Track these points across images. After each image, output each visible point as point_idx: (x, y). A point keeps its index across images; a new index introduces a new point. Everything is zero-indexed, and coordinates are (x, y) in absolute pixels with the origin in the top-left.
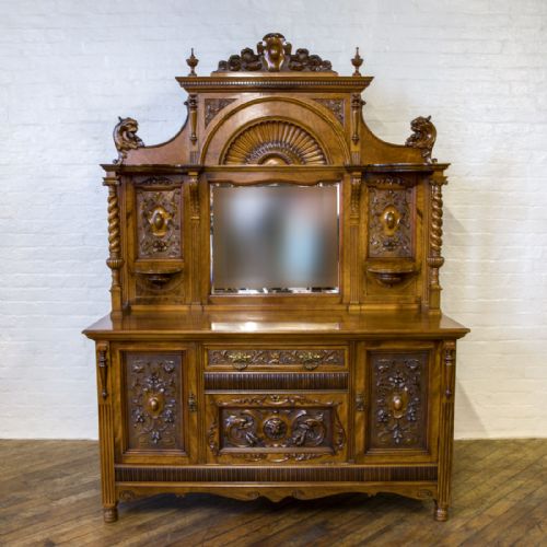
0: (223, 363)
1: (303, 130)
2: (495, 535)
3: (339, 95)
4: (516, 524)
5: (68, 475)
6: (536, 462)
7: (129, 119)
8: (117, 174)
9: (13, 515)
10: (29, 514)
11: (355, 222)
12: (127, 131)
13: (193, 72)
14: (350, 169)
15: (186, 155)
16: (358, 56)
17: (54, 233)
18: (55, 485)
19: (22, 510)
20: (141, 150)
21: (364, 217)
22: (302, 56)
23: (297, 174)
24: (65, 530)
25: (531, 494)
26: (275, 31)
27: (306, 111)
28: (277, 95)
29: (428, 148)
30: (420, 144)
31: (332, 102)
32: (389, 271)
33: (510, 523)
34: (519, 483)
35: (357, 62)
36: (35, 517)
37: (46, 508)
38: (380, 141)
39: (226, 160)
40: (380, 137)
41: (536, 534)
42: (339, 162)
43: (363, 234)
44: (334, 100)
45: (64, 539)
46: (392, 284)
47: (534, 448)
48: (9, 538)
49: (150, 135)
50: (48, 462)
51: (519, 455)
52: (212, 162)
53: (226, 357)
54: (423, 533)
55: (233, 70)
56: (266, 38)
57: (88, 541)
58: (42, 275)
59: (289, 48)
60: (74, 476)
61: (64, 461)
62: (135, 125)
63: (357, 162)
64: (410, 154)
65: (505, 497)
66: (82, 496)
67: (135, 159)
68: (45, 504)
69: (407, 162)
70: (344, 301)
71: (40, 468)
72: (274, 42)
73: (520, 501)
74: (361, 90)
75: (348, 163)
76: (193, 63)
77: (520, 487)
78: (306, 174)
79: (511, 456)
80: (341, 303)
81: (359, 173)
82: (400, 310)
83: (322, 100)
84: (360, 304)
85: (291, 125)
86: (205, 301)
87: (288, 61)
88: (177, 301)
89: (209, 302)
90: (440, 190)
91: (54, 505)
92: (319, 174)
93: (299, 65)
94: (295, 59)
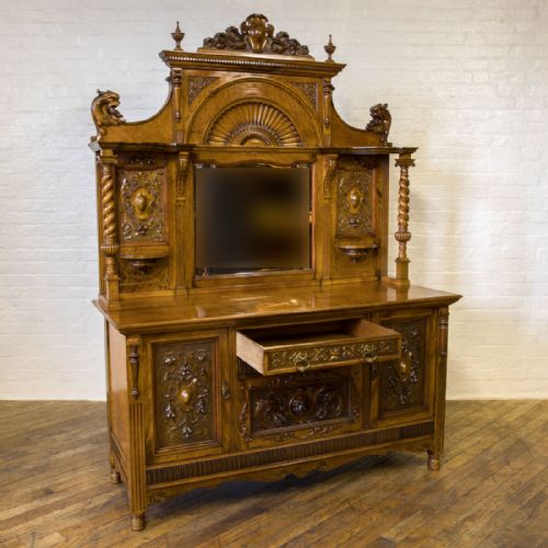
1: (281, 112)
2: (451, 484)
3: (313, 80)
4: (471, 475)
5: (65, 432)
6: (495, 421)
7: (109, 92)
9: (15, 467)
10: (30, 467)
11: (327, 201)
13: (178, 47)
14: (323, 151)
15: (167, 136)
16: (330, 44)
18: (54, 441)
19: (23, 463)
20: (123, 127)
21: (335, 196)
22: (282, 40)
23: (276, 155)
24: (62, 480)
25: (488, 449)
26: (258, 12)
27: (284, 94)
28: (258, 76)
30: (379, 129)
31: (306, 86)
32: (354, 247)
33: (466, 475)
34: (479, 439)
35: (330, 49)
36: (35, 469)
37: (45, 461)
38: (347, 125)
39: (209, 139)
40: (347, 122)
41: (489, 483)
42: (312, 144)
43: (334, 212)
44: (308, 83)
45: (61, 487)
46: (358, 259)
47: (495, 408)
48: (12, 487)
50: (49, 421)
51: (480, 415)
52: (196, 141)
54: (386, 482)
55: (219, 48)
56: (249, 18)
57: (84, 489)
58: (43, 250)
59: (271, 30)
60: (74, 432)
61: (62, 420)
62: (116, 99)
63: (328, 145)
64: (371, 138)
65: (463, 452)
66: (79, 450)
67: (116, 136)
68: (46, 457)
69: (370, 147)
70: (318, 277)
71: (40, 426)
72: (257, 21)
73: (477, 455)
74: (331, 77)
75: (321, 145)
76: (178, 37)
77: (478, 443)
78: (284, 156)
79: (473, 415)
80: (315, 279)
81: (336, 156)
82: (364, 283)
83: (297, 84)
84: (331, 279)
85: (270, 107)
86: (190, 285)
87: (271, 42)
88: (161, 287)
89: (194, 286)
90: (407, 172)
91: (53, 458)
92: (295, 155)
93: (280, 48)
94: (276, 42)
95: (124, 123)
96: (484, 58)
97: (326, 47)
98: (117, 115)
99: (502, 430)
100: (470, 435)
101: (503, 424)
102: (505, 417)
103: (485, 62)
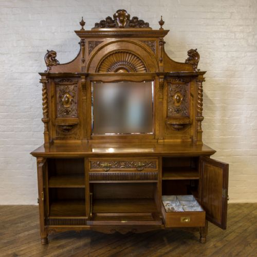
0: (98, 168)
1: (136, 56)
3: (153, 39)
4: (239, 244)
5: (23, 222)
6: (248, 215)
7: (52, 51)
8: (47, 77)
10: (6, 241)
11: (161, 100)
12: (51, 57)
13: (83, 28)
14: (158, 74)
15: (80, 68)
16: (162, 20)
17: (16, 106)
18: (18, 227)
20: (58, 66)
21: (165, 97)
22: (135, 20)
23: (133, 77)
24: (22, 249)
25: (246, 230)
26: (122, 8)
27: (137, 47)
28: (123, 39)
29: (196, 64)
30: (192, 62)
32: (177, 123)
33: (236, 244)
34: (240, 224)
35: (162, 23)
36: (8, 242)
38: (173, 61)
39: (99, 70)
40: (173, 59)
41: (248, 249)
42: (153, 71)
43: (165, 105)
44: (150, 41)
45: (22, 253)
46: (178, 129)
47: (247, 208)
49: (62, 59)
50: (14, 216)
51: (240, 211)
52: (92, 71)
53: (99, 165)
55: (102, 27)
56: (117, 12)
58: (11, 126)
59: (129, 16)
60: (27, 222)
62: (55, 54)
63: (161, 71)
64: (187, 67)
65: (233, 231)
66: (31, 232)
67: (55, 70)
68: (14, 236)
69: (186, 71)
70: (156, 138)
72: (121, 14)
73: (241, 233)
74: (164, 36)
75: (157, 71)
76: (83, 24)
77: (241, 226)
78: (137, 77)
79: (237, 211)
81: (163, 76)
82: (183, 142)
83: (145, 42)
84: (164, 139)
85: (130, 53)
86: (89, 138)
87: (128, 22)
88: (75, 138)
89: (91, 139)
90: (202, 84)
91: (17, 236)
92: (143, 77)
93: (134, 24)
94: (132, 22)
95: (59, 64)
96: (241, 26)
97: (159, 22)
98: (56, 61)
99: (252, 219)
100: (236, 222)
101: (253, 216)
102: (253, 212)
103: (241, 28)
